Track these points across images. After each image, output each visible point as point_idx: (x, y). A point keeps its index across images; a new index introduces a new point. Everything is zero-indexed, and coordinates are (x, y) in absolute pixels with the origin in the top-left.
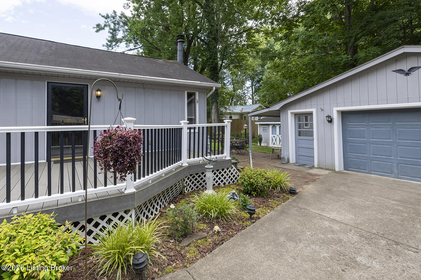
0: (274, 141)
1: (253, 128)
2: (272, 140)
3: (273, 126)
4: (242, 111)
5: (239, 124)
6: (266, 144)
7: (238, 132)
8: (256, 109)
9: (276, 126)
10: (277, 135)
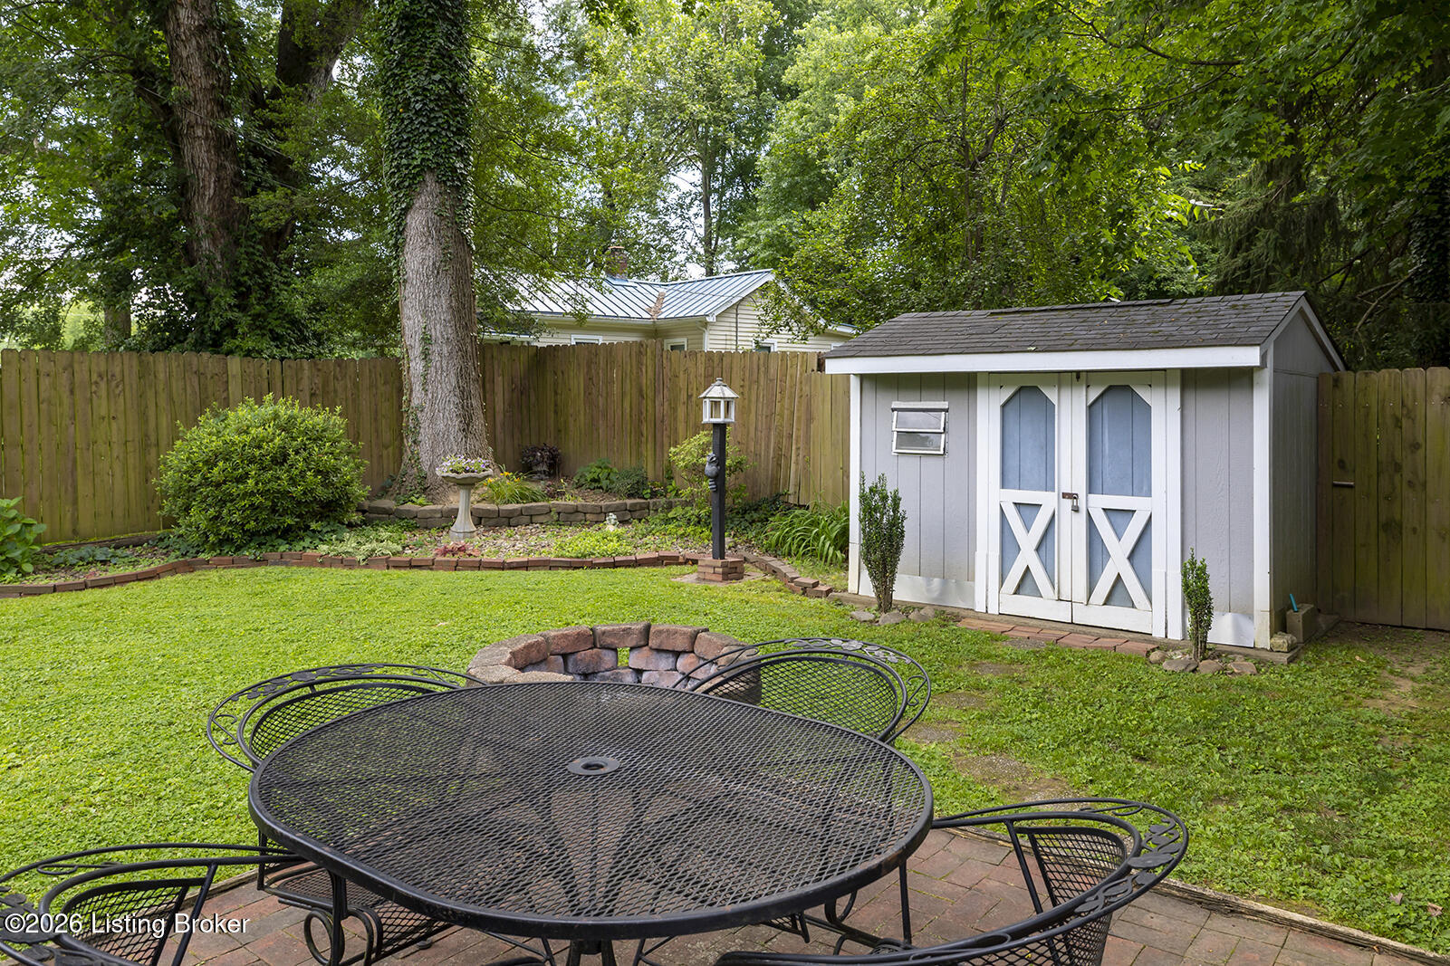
0: (1028, 557)
1: (770, 416)
2: (1007, 545)
3: (1017, 397)
4: (656, 312)
5: (646, 381)
6: (929, 583)
7: (639, 455)
8: (743, 303)
9: (1052, 395)
10: (1065, 495)
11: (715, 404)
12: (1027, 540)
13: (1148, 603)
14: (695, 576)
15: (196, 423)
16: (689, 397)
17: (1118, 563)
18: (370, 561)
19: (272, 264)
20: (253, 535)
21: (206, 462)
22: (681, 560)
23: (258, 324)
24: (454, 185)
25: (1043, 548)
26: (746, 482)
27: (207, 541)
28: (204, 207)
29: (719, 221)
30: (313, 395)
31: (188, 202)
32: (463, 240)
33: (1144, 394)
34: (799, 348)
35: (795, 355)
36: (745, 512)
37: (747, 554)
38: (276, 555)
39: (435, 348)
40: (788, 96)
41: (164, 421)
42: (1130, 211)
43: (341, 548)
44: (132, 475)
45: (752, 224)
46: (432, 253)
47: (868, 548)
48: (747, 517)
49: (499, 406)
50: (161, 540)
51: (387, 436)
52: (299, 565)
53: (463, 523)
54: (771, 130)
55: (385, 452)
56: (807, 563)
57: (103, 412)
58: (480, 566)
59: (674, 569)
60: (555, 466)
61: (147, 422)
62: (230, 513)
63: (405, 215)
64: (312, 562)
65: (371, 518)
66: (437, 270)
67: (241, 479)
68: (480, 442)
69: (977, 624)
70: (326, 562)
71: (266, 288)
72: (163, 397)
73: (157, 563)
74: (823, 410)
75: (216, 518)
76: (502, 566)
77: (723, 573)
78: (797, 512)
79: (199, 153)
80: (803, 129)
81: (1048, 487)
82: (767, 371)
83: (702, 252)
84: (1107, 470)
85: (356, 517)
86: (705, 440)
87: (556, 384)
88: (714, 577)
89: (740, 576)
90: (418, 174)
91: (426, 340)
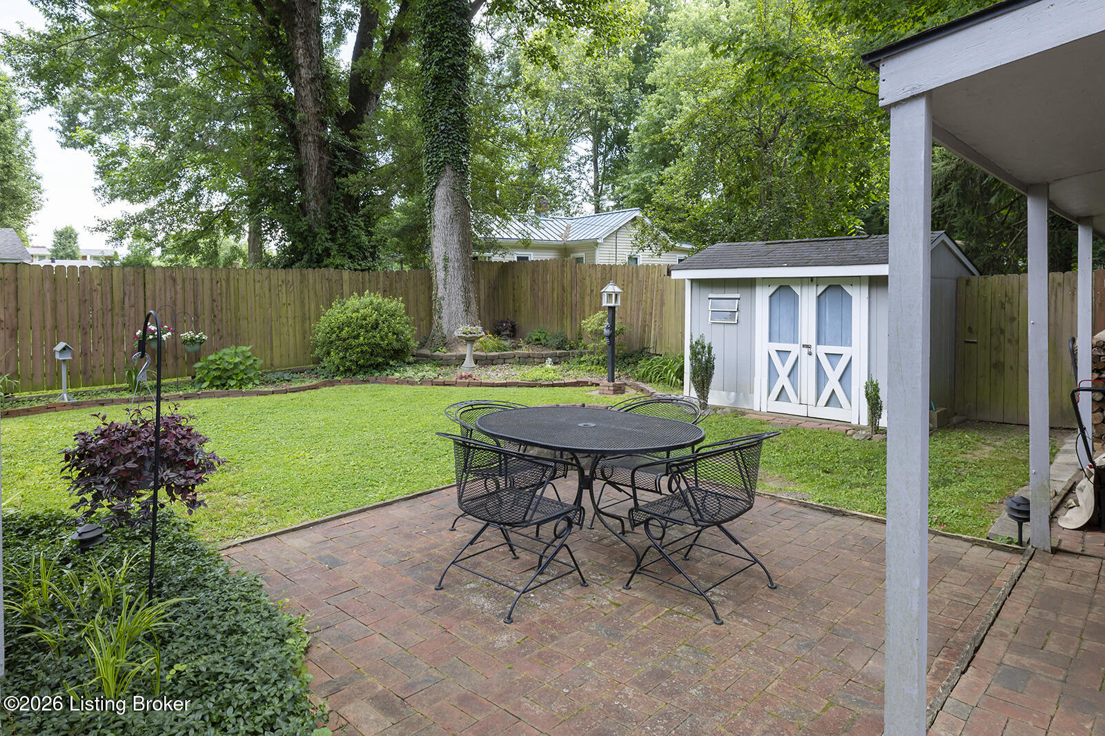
1: (639, 302)
2: (772, 372)
3: (778, 292)
4: (566, 237)
5: (567, 282)
6: (728, 395)
7: (562, 325)
8: (621, 230)
9: (797, 290)
10: (804, 346)
11: (610, 295)
12: (783, 371)
13: (849, 404)
14: (598, 392)
15: (331, 307)
16: (592, 291)
17: (833, 384)
18: (423, 381)
19: (348, 214)
20: (361, 367)
21: (338, 328)
22: (589, 383)
23: (342, 249)
24: (461, 171)
25: (792, 375)
26: (625, 340)
27: (339, 370)
28: (312, 182)
29: (604, 174)
30: (385, 291)
31: (304, 179)
32: (465, 202)
33: (848, 289)
34: (657, 261)
35: (654, 266)
36: (625, 358)
37: (626, 382)
38: (374, 378)
39: (451, 264)
40: (649, 90)
41: (313, 306)
42: (868, 171)
43: (406, 375)
44: (297, 335)
45: (625, 176)
46: (449, 210)
47: (694, 374)
48: (626, 360)
49: (482, 297)
50: (313, 370)
51: (423, 314)
52: (386, 383)
53: (469, 362)
54: (638, 115)
55: (422, 323)
56: (660, 385)
57: (284, 301)
58: (481, 385)
59: (586, 388)
60: (514, 332)
61: (304, 306)
62: (350, 356)
63: (435, 189)
64: (393, 382)
65: (420, 360)
66: (452, 220)
67: (357, 337)
68: (474, 318)
69: (754, 416)
70: (399, 382)
71: (345, 228)
72: (312, 293)
73: (315, 382)
74: (670, 299)
75: (343, 358)
76: (493, 385)
77: (614, 390)
78: (655, 357)
79: (310, 151)
80: (659, 113)
81: (795, 341)
82: (637, 276)
83: (592, 195)
84: (827, 332)
85: (411, 359)
86: (602, 316)
87: (514, 283)
88: (608, 392)
89: (623, 392)
90: (442, 166)
91: (446, 260)
